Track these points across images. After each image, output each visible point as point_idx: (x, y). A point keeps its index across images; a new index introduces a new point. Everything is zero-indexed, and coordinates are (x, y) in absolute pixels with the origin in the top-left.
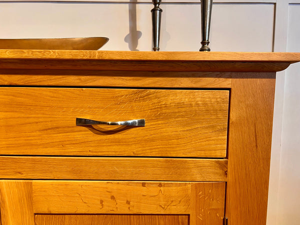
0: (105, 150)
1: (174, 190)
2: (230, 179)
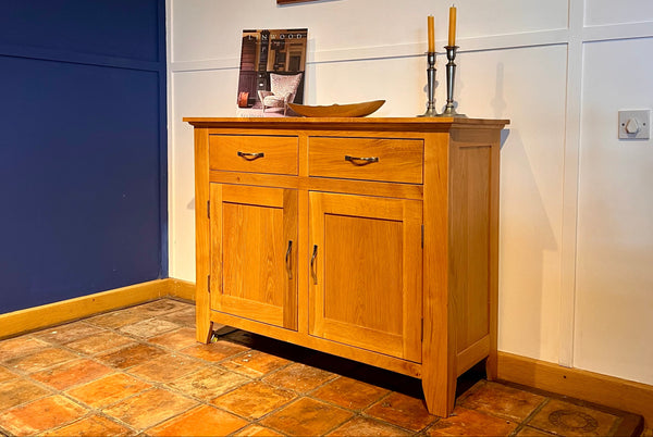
0: (360, 176)
1: (394, 203)
2: (424, 199)
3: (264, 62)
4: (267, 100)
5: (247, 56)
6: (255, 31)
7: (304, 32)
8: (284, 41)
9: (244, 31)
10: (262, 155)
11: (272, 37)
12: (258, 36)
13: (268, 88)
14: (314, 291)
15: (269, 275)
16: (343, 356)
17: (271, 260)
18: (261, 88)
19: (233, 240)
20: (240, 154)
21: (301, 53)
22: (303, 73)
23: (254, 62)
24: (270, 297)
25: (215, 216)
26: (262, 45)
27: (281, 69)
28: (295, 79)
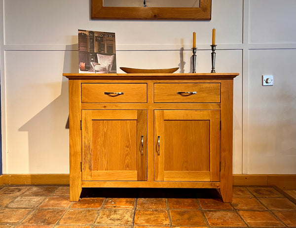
0: (185, 101)
1: (205, 112)
2: (221, 109)
3: (93, 47)
4: (96, 68)
5: (82, 43)
6: (85, 31)
7: (113, 35)
8: (102, 38)
9: (79, 30)
10: (122, 94)
11: (96, 35)
12: (87, 33)
13: (97, 62)
14: (157, 159)
15: (127, 155)
16: (176, 187)
17: (127, 147)
18: (92, 61)
19: (100, 140)
20: (106, 93)
21: (112, 44)
22: (115, 55)
23: (87, 47)
24: (128, 167)
25: (86, 128)
26: (91, 39)
27: (102, 52)
28: (111, 58)
